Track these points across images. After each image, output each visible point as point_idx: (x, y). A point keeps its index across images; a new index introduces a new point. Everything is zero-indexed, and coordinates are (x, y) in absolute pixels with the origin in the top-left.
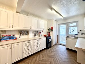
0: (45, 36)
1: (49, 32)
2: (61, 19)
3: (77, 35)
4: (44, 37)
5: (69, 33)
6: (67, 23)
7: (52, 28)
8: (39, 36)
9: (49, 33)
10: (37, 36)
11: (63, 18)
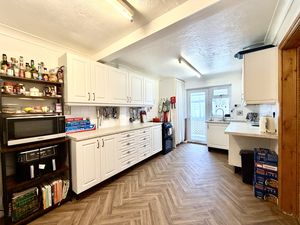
0: (155, 120)
1: (165, 109)
2: (194, 78)
3: (229, 116)
4: (152, 124)
5: (214, 112)
6: (208, 88)
7: (173, 100)
8: (142, 121)
9: (165, 113)
10: (137, 122)
11: (199, 76)
